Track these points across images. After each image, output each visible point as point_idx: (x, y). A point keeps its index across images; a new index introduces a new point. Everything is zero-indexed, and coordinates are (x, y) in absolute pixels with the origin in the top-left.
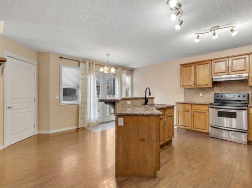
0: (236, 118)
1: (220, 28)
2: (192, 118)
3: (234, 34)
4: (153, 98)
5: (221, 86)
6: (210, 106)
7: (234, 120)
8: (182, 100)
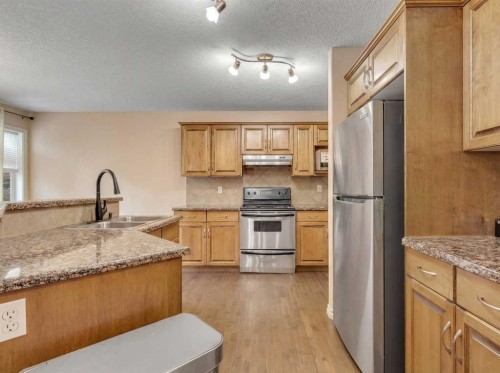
0: (280, 230)
1: (274, 59)
2: (208, 240)
3: (293, 80)
4: (116, 201)
5: (253, 174)
6: (241, 213)
7: (277, 234)
8: (183, 204)
